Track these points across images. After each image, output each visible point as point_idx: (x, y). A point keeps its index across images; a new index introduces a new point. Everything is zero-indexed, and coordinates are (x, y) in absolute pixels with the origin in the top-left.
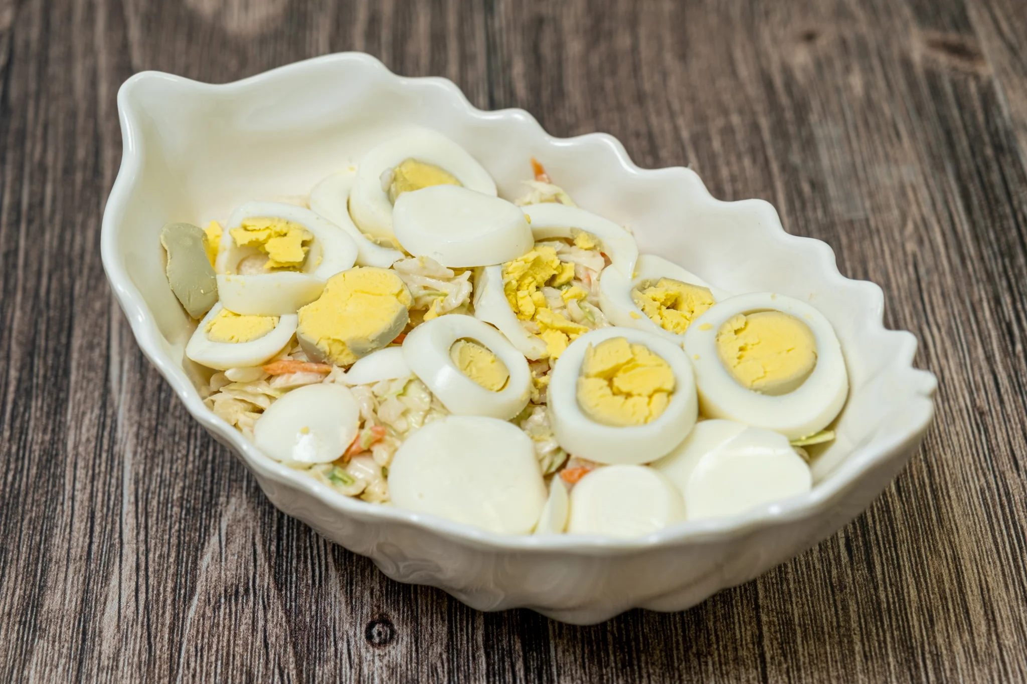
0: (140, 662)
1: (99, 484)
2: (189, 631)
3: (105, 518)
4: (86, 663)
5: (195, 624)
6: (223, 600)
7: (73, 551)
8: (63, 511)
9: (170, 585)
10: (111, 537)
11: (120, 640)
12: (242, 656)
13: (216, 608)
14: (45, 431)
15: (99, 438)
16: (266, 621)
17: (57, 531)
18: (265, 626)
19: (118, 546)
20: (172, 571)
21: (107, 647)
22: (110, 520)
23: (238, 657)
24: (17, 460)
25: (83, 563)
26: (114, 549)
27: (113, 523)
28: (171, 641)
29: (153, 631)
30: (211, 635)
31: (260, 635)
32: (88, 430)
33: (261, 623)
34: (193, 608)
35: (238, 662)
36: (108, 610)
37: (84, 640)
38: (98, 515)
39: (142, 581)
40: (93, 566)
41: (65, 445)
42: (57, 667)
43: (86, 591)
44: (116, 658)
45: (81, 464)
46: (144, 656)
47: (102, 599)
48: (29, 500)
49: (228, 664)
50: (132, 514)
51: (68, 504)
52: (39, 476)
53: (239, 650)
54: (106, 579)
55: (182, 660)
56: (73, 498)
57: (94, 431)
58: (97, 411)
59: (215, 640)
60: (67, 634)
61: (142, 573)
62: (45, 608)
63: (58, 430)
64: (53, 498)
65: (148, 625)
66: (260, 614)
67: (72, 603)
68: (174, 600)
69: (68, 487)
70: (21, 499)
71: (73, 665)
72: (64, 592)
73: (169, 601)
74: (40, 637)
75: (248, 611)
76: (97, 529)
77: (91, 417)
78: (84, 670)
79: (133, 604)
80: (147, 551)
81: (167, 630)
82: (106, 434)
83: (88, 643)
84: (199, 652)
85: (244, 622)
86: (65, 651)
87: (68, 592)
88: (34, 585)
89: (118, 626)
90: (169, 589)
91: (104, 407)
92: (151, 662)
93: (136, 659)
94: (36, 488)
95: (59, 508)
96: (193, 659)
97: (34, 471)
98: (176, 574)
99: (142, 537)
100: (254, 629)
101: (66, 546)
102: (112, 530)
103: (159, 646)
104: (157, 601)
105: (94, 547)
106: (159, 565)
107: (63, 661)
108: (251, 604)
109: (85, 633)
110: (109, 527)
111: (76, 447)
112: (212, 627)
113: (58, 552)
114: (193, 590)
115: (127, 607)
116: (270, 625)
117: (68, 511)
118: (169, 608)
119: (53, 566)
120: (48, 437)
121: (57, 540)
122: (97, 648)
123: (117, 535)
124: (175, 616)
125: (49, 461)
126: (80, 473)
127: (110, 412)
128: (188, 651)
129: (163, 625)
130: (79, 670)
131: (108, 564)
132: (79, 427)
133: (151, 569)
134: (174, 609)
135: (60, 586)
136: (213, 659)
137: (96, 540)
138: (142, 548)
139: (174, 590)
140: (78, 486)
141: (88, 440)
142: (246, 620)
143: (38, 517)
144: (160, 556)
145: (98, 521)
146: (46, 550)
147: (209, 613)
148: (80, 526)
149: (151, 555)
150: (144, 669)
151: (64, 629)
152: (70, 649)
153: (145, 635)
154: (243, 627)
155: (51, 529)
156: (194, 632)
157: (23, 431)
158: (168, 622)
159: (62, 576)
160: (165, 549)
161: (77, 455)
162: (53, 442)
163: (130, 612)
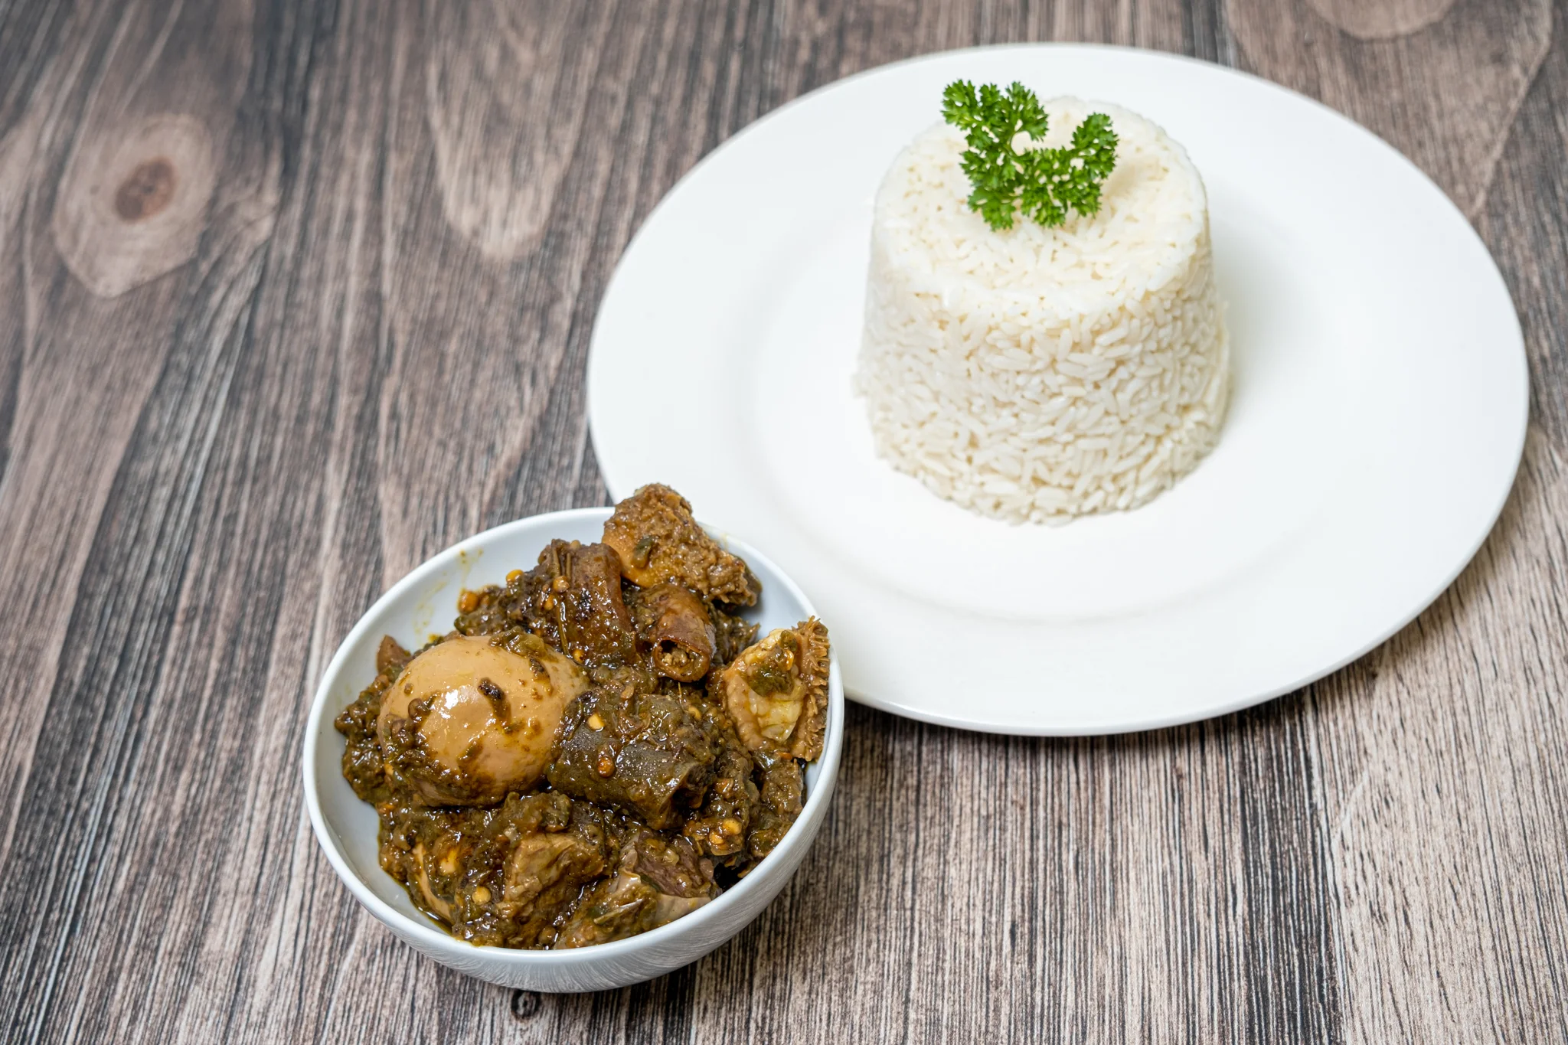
0: (288, 1020)
1: (278, 804)
2: (340, 987)
3: (278, 844)
4: (236, 1016)
5: (348, 980)
6: (379, 952)
7: (242, 883)
8: (239, 833)
9: (330, 930)
10: (281, 868)
11: (272, 993)
12: (387, 1020)
13: (371, 961)
14: (235, 737)
15: (287, 748)
16: (417, 979)
17: (230, 857)
18: (415, 986)
19: (286, 879)
20: (334, 913)
21: (258, 1001)
22: (283, 847)
23: (383, 1022)
24: (203, 769)
25: (250, 897)
26: (282, 882)
27: (286, 851)
28: (321, 996)
29: (306, 984)
30: (361, 993)
31: (408, 996)
32: (277, 740)
33: (411, 982)
34: (349, 959)
35: (382, 1028)
36: (266, 955)
37: (238, 990)
38: (273, 840)
39: (303, 923)
40: (258, 902)
41: (252, 754)
42: (207, 1019)
43: (248, 932)
44: (265, 1016)
45: (264, 778)
46: (293, 1014)
47: (262, 942)
48: (208, 819)
49: (372, 1029)
50: (305, 842)
51: (245, 824)
52: (222, 790)
53: (386, 1012)
54: (269, 918)
55: (329, 1021)
56: (250, 819)
57: (283, 739)
58: (289, 715)
59: (364, 999)
60: (223, 980)
61: (305, 913)
62: (206, 949)
63: (247, 735)
64: (232, 816)
65: (302, 977)
66: (412, 971)
67: (232, 946)
68: (331, 948)
69: (248, 805)
70: (200, 817)
71: (224, 1018)
72: (226, 932)
73: (326, 950)
74: (197, 983)
75: (401, 966)
76: (269, 857)
77: (282, 722)
78: (233, 1025)
79: (291, 950)
80: (314, 887)
81: (319, 984)
82: (294, 743)
83: (241, 993)
84: (347, 1010)
85: (395, 979)
86: (217, 1001)
87: (231, 931)
88: (198, 920)
89: (273, 976)
90: (328, 935)
91: (296, 711)
92: (298, 1021)
93: (284, 1016)
94: (217, 804)
95: (236, 829)
96: (339, 1020)
97: (218, 784)
98: (338, 917)
99: (311, 870)
100: (404, 990)
101: (236, 875)
102: (283, 860)
103: (309, 1002)
104: (315, 948)
105: (263, 879)
106: (323, 904)
107: (214, 1013)
108: (405, 958)
109: (239, 982)
110: (281, 857)
111: (262, 758)
112: (363, 983)
113: (227, 884)
114: (352, 936)
115: (285, 953)
116: (420, 985)
117: (244, 835)
118: (325, 957)
119: (220, 900)
120: (237, 744)
121: (228, 869)
122: (249, 1000)
123: (286, 866)
124: (330, 968)
125: (233, 773)
126: (263, 789)
127: (301, 717)
128: (336, 1011)
129: (316, 977)
130: (228, 1026)
131: (273, 901)
132: (268, 734)
133: (314, 910)
134: (330, 958)
135: (224, 923)
136: (359, 1021)
137: (266, 870)
138: (310, 884)
139: (333, 936)
140: (258, 804)
141: (275, 750)
142: (398, 978)
143: (213, 839)
144: (326, 895)
145: (271, 848)
146: (217, 879)
147: (363, 967)
148: (253, 852)
149: (317, 893)
150: (290, 1028)
151: (220, 975)
152: (223, 999)
153: (298, 988)
154: (393, 986)
155: (224, 854)
156: (345, 988)
157: (214, 735)
158: (321, 974)
159: (227, 912)
160: (332, 886)
161: (262, 767)
162: (241, 750)
163: (285, 960)
